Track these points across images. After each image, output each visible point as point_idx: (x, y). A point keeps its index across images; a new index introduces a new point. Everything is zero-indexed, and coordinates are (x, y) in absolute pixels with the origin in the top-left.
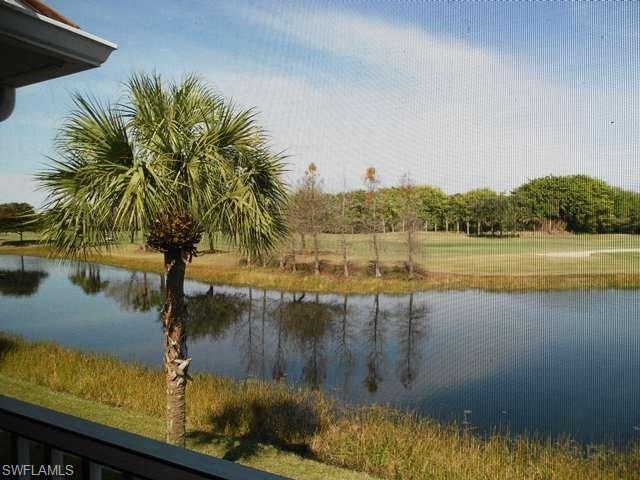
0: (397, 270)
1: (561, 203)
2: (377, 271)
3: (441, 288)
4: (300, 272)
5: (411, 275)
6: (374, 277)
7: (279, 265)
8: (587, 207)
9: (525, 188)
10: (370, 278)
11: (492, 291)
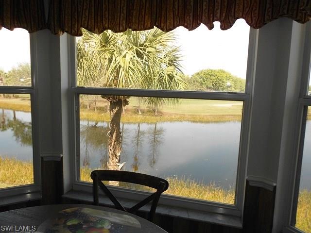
0: (149, 111)
1: (213, 82)
2: (139, 111)
3: (171, 120)
4: (98, 111)
5: (156, 114)
6: (138, 114)
7: (87, 107)
8: (223, 84)
9: (198, 74)
10: (136, 115)
11: (194, 122)
